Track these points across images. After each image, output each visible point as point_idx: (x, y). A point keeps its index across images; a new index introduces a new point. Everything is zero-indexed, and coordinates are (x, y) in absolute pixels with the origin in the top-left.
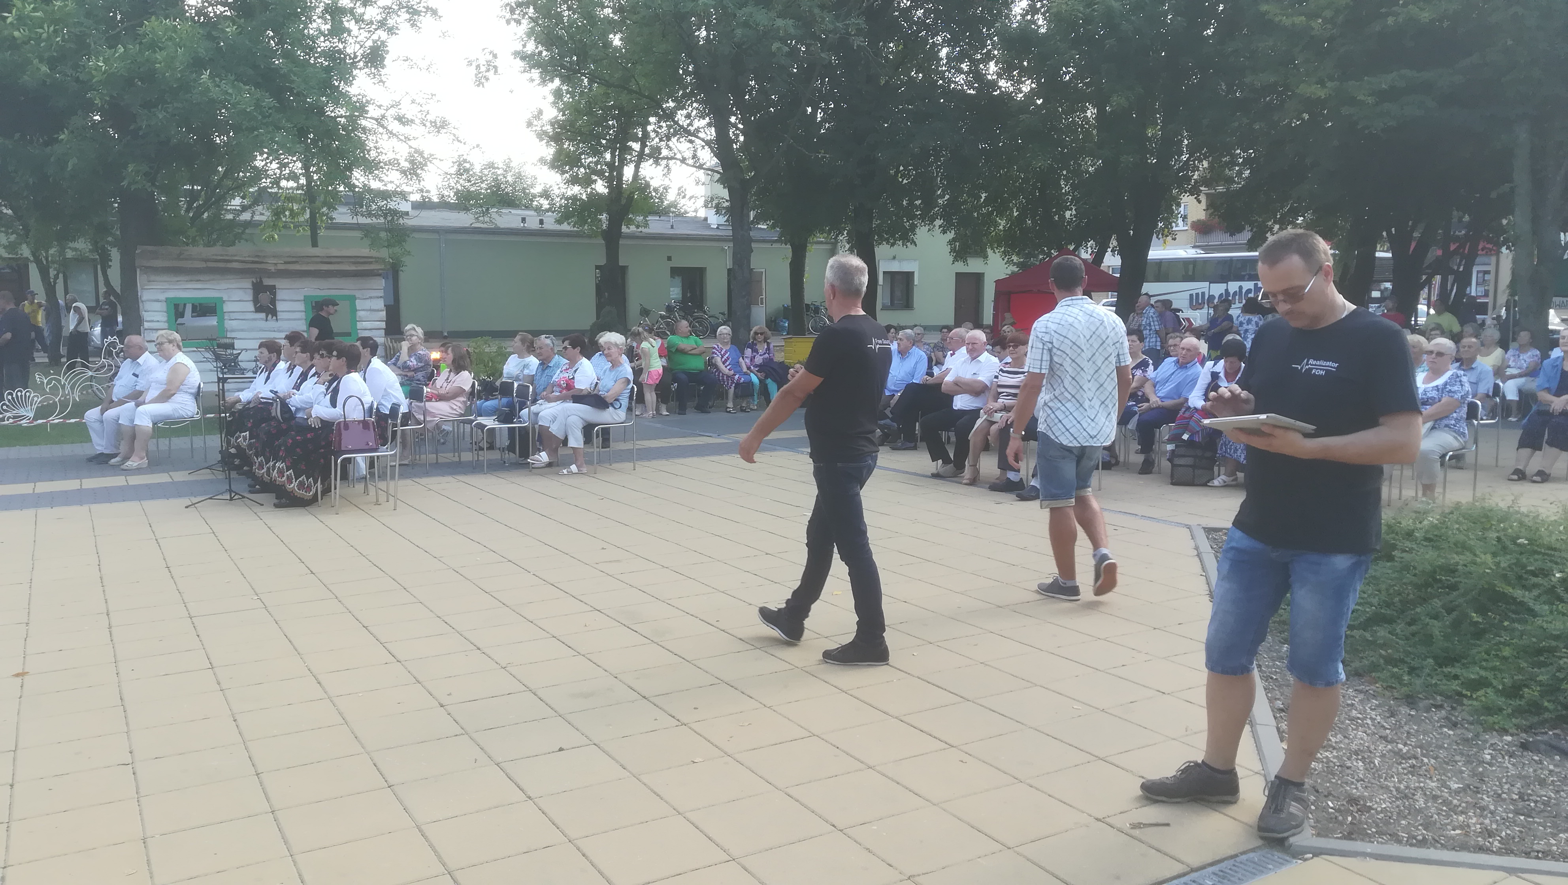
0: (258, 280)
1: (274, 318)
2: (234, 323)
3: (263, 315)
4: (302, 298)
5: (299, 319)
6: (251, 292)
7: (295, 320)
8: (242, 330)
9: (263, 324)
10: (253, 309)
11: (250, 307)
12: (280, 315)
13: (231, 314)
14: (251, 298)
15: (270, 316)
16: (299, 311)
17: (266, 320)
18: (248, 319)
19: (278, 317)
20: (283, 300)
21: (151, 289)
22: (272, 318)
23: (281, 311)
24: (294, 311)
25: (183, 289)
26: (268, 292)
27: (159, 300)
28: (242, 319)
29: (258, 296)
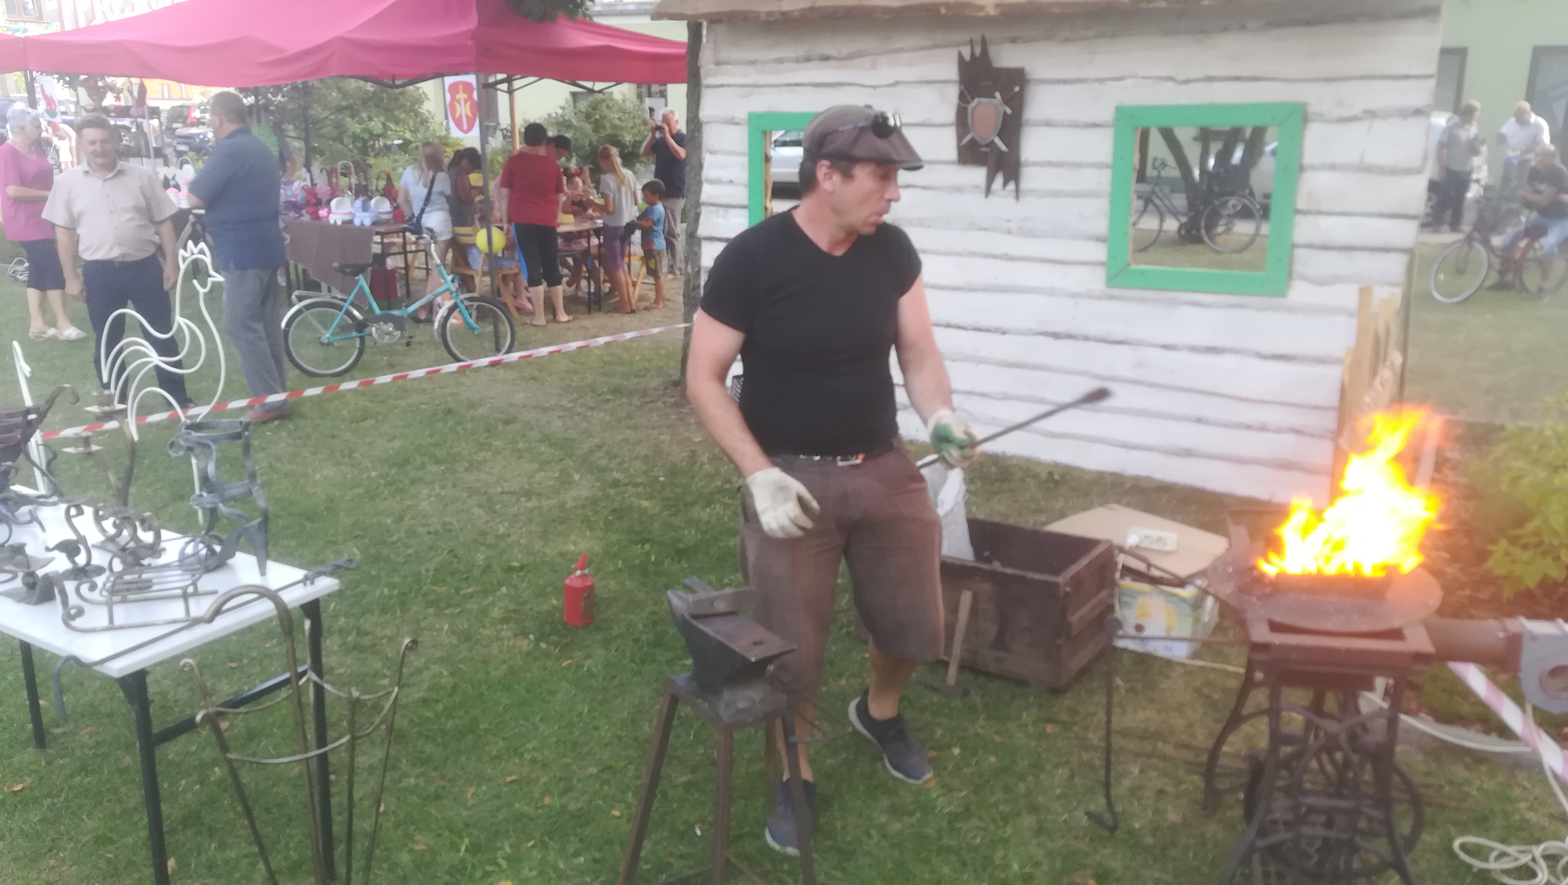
0: (978, 51)
1: (1011, 186)
3: (978, 175)
4: (1107, 115)
5: (1092, 195)
6: (953, 93)
7: (1075, 195)
8: (921, 223)
9: (977, 206)
10: (953, 154)
11: (947, 144)
12: (1032, 178)
14: (949, 113)
15: (999, 180)
16: (1092, 165)
17: (988, 191)
18: (939, 189)
19: (1024, 185)
20: (1048, 124)
21: (722, 86)
22: (1005, 184)
23: (1035, 164)
24: (1078, 165)
25: (789, 85)
26: (998, 95)
27: (736, 121)
28: (924, 188)
29: (974, 109)
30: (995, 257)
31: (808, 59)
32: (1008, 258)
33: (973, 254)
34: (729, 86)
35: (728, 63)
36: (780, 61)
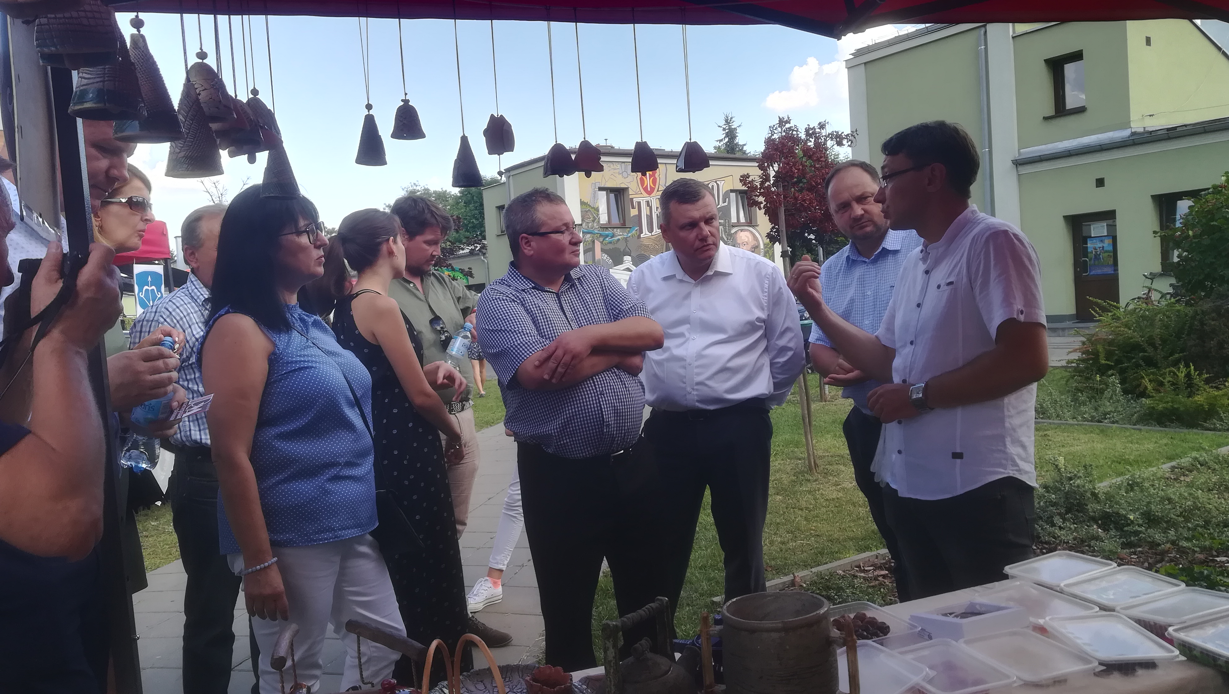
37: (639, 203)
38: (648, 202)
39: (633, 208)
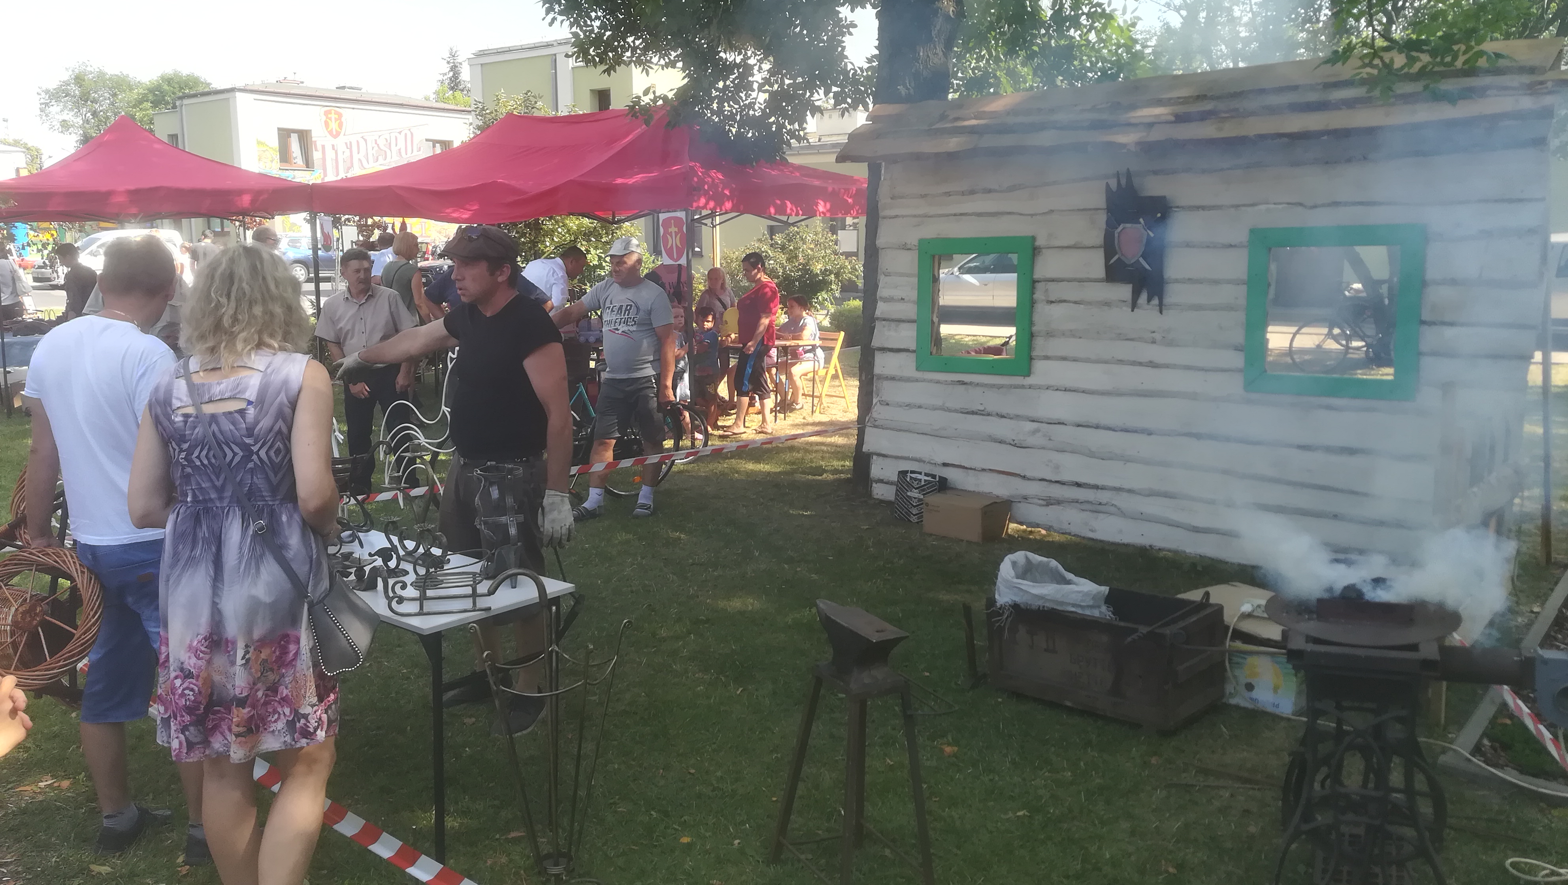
0: (1123, 182)
1: (1156, 301)
2: (1057, 311)
3: (1124, 291)
4: (1242, 237)
5: (1229, 308)
6: (1102, 218)
7: (1215, 308)
8: (1073, 334)
9: (1122, 317)
10: (1101, 273)
11: (1096, 264)
12: (1175, 294)
13: (1051, 286)
14: (1097, 237)
15: (1144, 297)
16: (1229, 282)
17: (1134, 306)
18: (1089, 303)
19: (1167, 300)
20: (1188, 245)
21: (896, 216)
22: (1149, 300)
23: (1177, 281)
24: (1216, 282)
25: (955, 215)
26: (1141, 220)
27: (909, 247)
28: (1075, 303)
29: (1119, 233)
30: (1141, 364)
31: (972, 192)
32: (1152, 365)
33: (1121, 362)
34: (903, 216)
35: (902, 197)
36: (948, 194)
37: (323, 147)
38: (333, 146)
39: (316, 150)
